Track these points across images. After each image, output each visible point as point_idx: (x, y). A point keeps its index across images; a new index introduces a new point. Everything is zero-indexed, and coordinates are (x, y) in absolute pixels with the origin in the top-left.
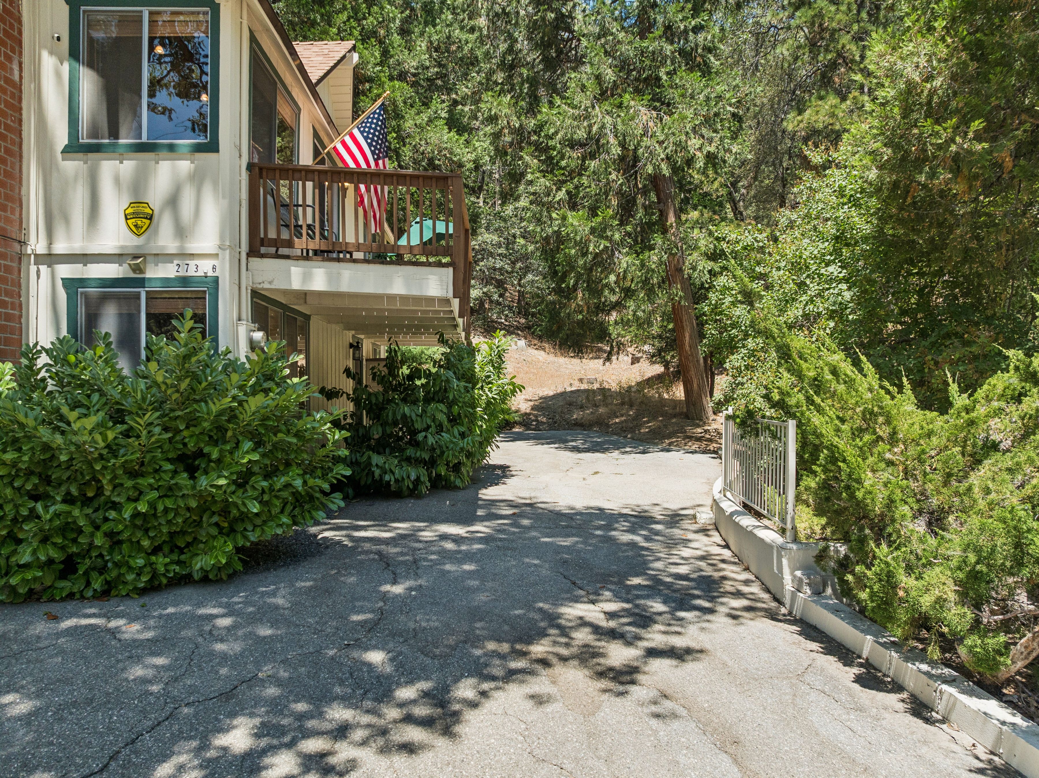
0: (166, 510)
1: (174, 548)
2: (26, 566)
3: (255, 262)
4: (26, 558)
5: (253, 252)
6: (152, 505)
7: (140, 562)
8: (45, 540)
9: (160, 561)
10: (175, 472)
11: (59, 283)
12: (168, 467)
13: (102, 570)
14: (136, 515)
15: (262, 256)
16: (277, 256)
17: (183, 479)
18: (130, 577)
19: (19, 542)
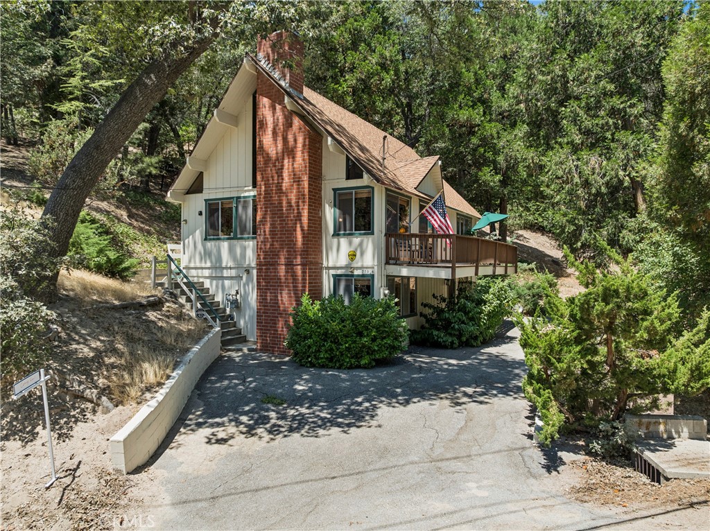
0: (354, 347)
1: (357, 357)
2: (322, 358)
3: (387, 266)
4: (322, 356)
5: (387, 263)
6: (350, 345)
7: (348, 360)
8: (326, 352)
9: (353, 360)
10: (357, 336)
11: (331, 276)
12: (354, 335)
13: (339, 361)
14: (346, 347)
15: (390, 264)
16: (396, 264)
17: (358, 339)
18: (345, 364)
19: (320, 352)
